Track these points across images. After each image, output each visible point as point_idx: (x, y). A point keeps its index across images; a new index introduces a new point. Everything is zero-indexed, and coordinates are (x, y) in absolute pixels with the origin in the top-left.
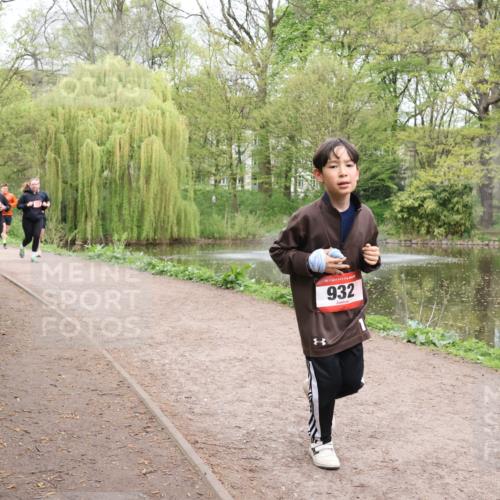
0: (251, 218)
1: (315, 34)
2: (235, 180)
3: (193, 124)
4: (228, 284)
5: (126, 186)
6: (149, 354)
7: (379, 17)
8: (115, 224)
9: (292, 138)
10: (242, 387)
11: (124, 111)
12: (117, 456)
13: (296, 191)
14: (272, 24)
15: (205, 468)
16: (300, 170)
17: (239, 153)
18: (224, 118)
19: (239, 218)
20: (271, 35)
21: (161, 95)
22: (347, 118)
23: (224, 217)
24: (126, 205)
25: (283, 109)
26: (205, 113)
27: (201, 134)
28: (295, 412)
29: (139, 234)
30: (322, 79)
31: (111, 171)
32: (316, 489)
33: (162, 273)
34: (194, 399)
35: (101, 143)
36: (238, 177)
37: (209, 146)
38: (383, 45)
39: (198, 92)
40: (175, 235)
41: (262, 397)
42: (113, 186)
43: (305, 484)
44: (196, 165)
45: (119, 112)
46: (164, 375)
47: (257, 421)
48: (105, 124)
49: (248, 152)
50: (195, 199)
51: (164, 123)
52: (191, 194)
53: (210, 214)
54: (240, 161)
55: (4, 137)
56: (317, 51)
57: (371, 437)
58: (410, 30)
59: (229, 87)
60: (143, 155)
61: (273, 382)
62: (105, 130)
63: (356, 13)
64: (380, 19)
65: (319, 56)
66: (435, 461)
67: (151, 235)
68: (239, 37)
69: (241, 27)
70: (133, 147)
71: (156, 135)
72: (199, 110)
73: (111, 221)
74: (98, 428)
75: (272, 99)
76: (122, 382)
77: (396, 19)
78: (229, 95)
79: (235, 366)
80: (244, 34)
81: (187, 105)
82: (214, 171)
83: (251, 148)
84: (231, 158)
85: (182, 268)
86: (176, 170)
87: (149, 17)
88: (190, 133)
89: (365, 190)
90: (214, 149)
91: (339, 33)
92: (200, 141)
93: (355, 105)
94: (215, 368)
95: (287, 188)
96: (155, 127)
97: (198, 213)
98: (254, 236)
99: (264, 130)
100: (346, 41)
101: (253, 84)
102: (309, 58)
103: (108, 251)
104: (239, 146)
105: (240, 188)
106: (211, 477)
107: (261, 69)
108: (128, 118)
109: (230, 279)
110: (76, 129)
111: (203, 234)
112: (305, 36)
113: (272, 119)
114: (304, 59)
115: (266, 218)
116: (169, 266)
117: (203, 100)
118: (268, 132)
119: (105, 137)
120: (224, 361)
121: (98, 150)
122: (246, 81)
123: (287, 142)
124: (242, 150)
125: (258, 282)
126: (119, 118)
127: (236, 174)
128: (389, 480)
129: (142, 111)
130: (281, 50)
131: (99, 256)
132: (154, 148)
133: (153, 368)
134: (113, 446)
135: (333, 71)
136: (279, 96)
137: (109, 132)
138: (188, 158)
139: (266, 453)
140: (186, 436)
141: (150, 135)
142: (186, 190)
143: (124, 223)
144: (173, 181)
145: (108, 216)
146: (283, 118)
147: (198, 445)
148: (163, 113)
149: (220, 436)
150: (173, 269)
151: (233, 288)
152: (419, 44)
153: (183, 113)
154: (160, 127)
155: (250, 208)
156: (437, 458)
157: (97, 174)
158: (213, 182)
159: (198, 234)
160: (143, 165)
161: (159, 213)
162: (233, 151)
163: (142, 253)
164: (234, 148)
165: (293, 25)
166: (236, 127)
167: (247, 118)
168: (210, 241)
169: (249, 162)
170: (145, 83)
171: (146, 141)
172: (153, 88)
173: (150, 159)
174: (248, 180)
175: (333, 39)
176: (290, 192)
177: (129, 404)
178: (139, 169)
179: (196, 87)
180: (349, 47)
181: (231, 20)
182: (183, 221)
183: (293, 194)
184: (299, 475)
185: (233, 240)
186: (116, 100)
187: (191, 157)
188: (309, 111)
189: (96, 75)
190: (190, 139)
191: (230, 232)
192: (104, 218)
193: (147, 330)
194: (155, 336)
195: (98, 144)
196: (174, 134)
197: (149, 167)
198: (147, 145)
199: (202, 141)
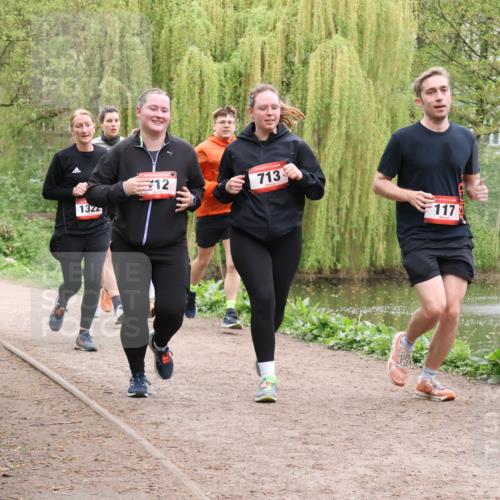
27: (447, 29)
33: (351, 345)
37: (463, 59)
40: (381, 262)
48: (230, 11)
55: (11, 42)
60: (311, 78)
67: (328, 261)
70: (291, 64)
71: (345, 35)
82: (472, 116)
86: (385, 114)
88: (421, 27)
90: (475, 64)
96: (341, 17)
110: (168, 23)
116: (367, 331)
119: (229, 42)
121: (213, 69)
132: (338, 65)
137: (240, 30)
141: (329, 35)
150: (377, 337)
154: (354, 17)
161: (349, 210)
163: (306, 301)
171: (320, 48)
190: (420, 41)
193: (317, 474)
194: (334, 486)
195: (215, 59)
196: (384, 33)
197: (328, 107)
198: (322, 57)
199: (448, 48)
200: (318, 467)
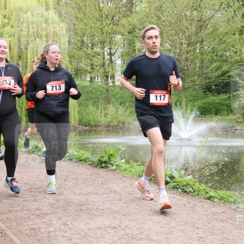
0: (121, 109)
2: (107, 77)
4: (103, 164)
6: (36, 224)
11: (13, 18)
17: (111, 54)
18: (98, 25)
19: (111, 109)
21: (44, 4)
22: (201, 24)
23: (98, 108)
25: (147, 17)
26: (82, 20)
27: (79, 38)
36: (110, 74)
37: (85, 49)
44: (75, 64)
45: (9, 19)
49: (118, 54)
51: (47, 29)
53: (87, 106)
54: (111, 61)
60: (29, 55)
70: (21, 49)
71: (41, 39)
72: (76, 18)
75: (138, 9)
78: (102, 5)
81: (66, 13)
82: (89, 70)
83: (122, 50)
84: (104, 58)
88: (69, 37)
89: (216, 85)
90: (89, 51)
93: (208, 13)
94: (93, 235)
96: (39, 32)
98: (124, 123)
99: (131, 35)
104: (110, 49)
105: (111, 84)
109: (104, 159)
111: (80, 121)
113: (139, 26)
117: (80, 9)
118: (134, 36)
120: (99, 228)
124: (113, 51)
125: (128, 162)
126: (8, 24)
127: (108, 72)
129: (28, 17)
136: (143, 6)
141: (35, 39)
148: (46, 21)
151: (106, 167)
153: (62, 21)
154: (44, 32)
155: (120, 100)
158: (89, 79)
159: (77, 122)
162: (106, 53)
166: (107, 32)
167: (117, 25)
168: (87, 128)
178: (26, 67)
185: (106, 127)
188: (169, 18)
190: (69, 42)
191: (103, 120)
193: (35, 203)
194: (41, 208)
198: (33, 47)
199: (79, 45)
200: (35, 200)
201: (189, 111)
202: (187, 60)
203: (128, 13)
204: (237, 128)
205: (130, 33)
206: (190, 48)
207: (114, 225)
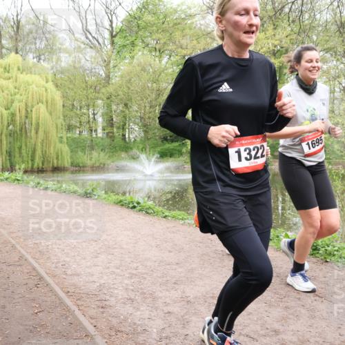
0: (102, 154)
1: (138, 42)
2: (91, 131)
3: (64, 97)
4: (87, 195)
5: (24, 135)
7: (177, 33)
8: (17, 159)
9: (126, 105)
10: (97, 257)
11: (22, 89)
12: (18, 303)
13: (129, 137)
14: (112, 36)
15: (74, 308)
16: (131, 124)
17: (94, 114)
18: (84, 93)
19: (95, 154)
20: (113, 43)
21: (45, 79)
22: (159, 93)
23: (85, 154)
24: (24, 147)
25: (121, 88)
26: (72, 90)
27: (70, 103)
28: (129, 271)
29: (33, 165)
30: (144, 69)
31: (14, 126)
32: (142, 316)
33: (46, 189)
34: (67, 265)
35: (7, 109)
36: (94, 129)
37: (75, 110)
38: (180, 50)
39: (68, 77)
40: (55, 165)
41: (109, 263)
42: (16, 135)
43: (135, 314)
44: (67, 121)
45: (19, 89)
46: (47, 252)
47: (105, 278)
48: (10, 96)
49: (100, 114)
50: (67, 143)
51: (47, 96)
52: (65, 140)
53: (77, 152)
54: (94, 119)
56: (140, 53)
57: (175, 283)
58: (195, 42)
59: (87, 74)
60: (34, 116)
61: (116, 254)
62: (9, 100)
63: (163, 31)
64: (177, 34)
65: (141, 56)
66: (211, 295)
67: (40, 165)
68: (92, 44)
69: (94, 37)
70: (27, 111)
71: (42, 103)
72: (69, 88)
73: (14, 157)
74: (6, 286)
75: (113, 81)
76: (21, 257)
77: (186, 35)
78: (87, 79)
79: (92, 245)
80: (96, 42)
81: (61, 84)
82: (78, 125)
83: (101, 111)
84: (89, 117)
85: (59, 185)
86: (55, 125)
87: (37, 31)
88: (63, 102)
90: (78, 112)
91: (153, 43)
92: (69, 107)
93: (163, 85)
94: (80, 246)
95: (124, 135)
96: (41, 98)
97: (69, 152)
98: (104, 165)
99: (109, 100)
100: (157, 47)
101: (102, 72)
102: (136, 57)
103: (13, 176)
104: (94, 110)
105: (94, 136)
106: (77, 313)
107: (107, 64)
108: (24, 93)
109: (89, 191)
111: (72, 164)
112: (133, 44)
113: (114, 93)
114: (133, 58)
115: (111, 154)
116: (51, 185)
117: (71, 81)
118: (111, 101)
119: (10, 105)
120: (85, 242)
121: (5, 112)
122: (97, 70)
123: (123, 107)
124: (96, 112)
125: (106, 193)
126: (18, 93)
127: (92, 127)
128: (185, 308)
129: (33, 88)
130: (118, 52)
131: (7, 179)
132: (41, 111)
133: (41, 248)
134: (16, 297)
135: (150, 65)
136: (118, 79)
137: (12, 102)
138: (62, 117)
139: (111, 296)
140: (62, 289)
141: (38, 103)
142: (61, 137)
143: (23, 159)
144: (53, 133)
145: (12, 154)
146: (120, 93)
147: (69, 294)
148: (46, 90)
149: (83, 288)
150: (54, 186)
151: (91, 197)
152: (200, 50)
153: (58, 90)
154: (45, 99)
155: (101, 148)
156: (213, 294)
157: (5, 127)
158: (78, 132)
159: (70, 164)
160: (34, 122)
161: (46, 151)
162: (90, 113)
163: (34, 176)
164: (91, 111)
165: (125, 37)
166: (91, 98)
167: (98, 93)
168: (77, 169)
169: (100, 120)
170: (35, 71)
171: (35, 107)
172: (39, 74)
173: (38, 118)
174: (100, 130)
175: (150, 46)
176: (125, 138)
177: (26, 271)
178: (32, 124)
179: (67, 74)
180: (160, 51)
181: (88, 33)
182: (60, 157)
183: (127, 139)
184: (131, 308)
185: (91, 167)
186: (16, 81)
187: (64, 116)
188: (136, 89)
189: (3, 66)
190: (63, 106)
191: (89, 163)
192: (10, 156)
195: (6, 109)
196: (53, 103)
197: (38, 123)
198: (36, 109)
199: (71, 107)
201: (151, 155)
202: (149, 118)
203: (106, 84)
204: (186, 166)
205: (108, 98)
206: (151, 110)
207: (96, 239)
